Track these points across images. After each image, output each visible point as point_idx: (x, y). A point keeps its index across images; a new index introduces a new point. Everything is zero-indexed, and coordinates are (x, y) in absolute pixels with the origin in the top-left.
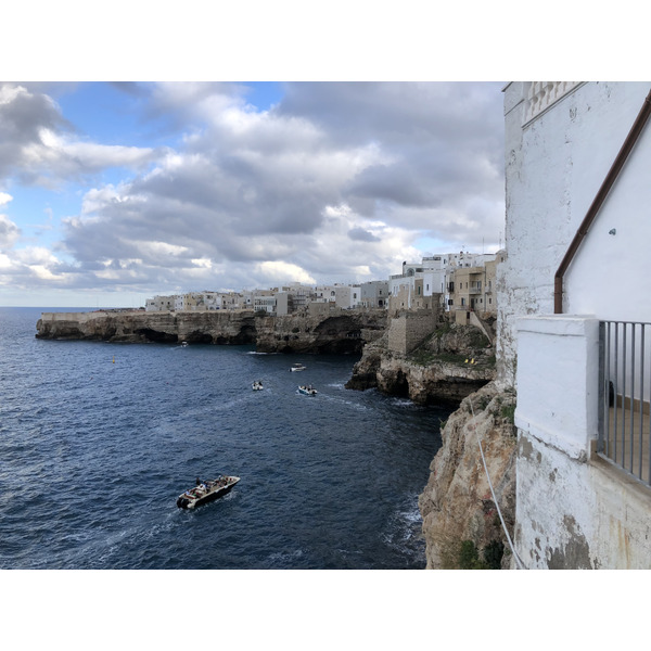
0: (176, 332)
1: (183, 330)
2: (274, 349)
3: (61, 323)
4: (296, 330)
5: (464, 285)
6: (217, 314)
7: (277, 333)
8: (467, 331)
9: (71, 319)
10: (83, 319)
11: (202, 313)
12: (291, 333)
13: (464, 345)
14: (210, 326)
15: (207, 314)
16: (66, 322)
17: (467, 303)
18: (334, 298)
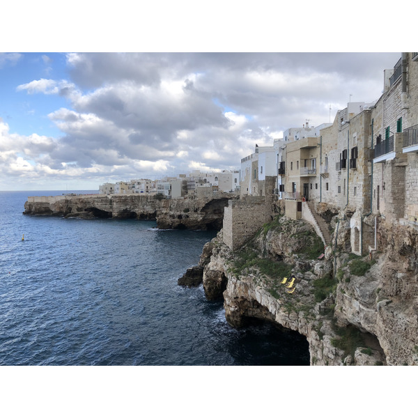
0: (111, 210)
1: (116, 209)
2: (170, 226)
3: (38, 204)
4: (187, 210)
5: (295, 165)
6: (139, 197)
7: (172, 213)
8: (294, 230)
9: (44, 201)
10: (52, 201)
11: (128, 195)
12: (182, 213)
13: (290, 250)
14: (135, 206)
15: (132, 197)
16: (41, 203)
17: (298, 189)
18: (216, 183)
